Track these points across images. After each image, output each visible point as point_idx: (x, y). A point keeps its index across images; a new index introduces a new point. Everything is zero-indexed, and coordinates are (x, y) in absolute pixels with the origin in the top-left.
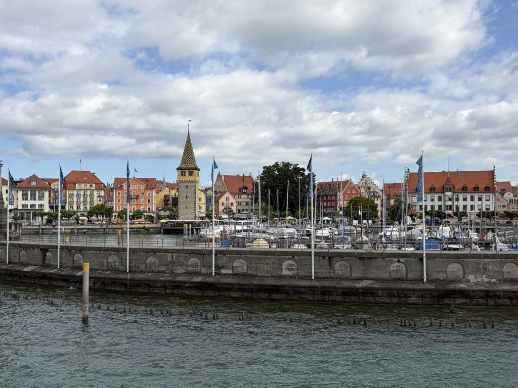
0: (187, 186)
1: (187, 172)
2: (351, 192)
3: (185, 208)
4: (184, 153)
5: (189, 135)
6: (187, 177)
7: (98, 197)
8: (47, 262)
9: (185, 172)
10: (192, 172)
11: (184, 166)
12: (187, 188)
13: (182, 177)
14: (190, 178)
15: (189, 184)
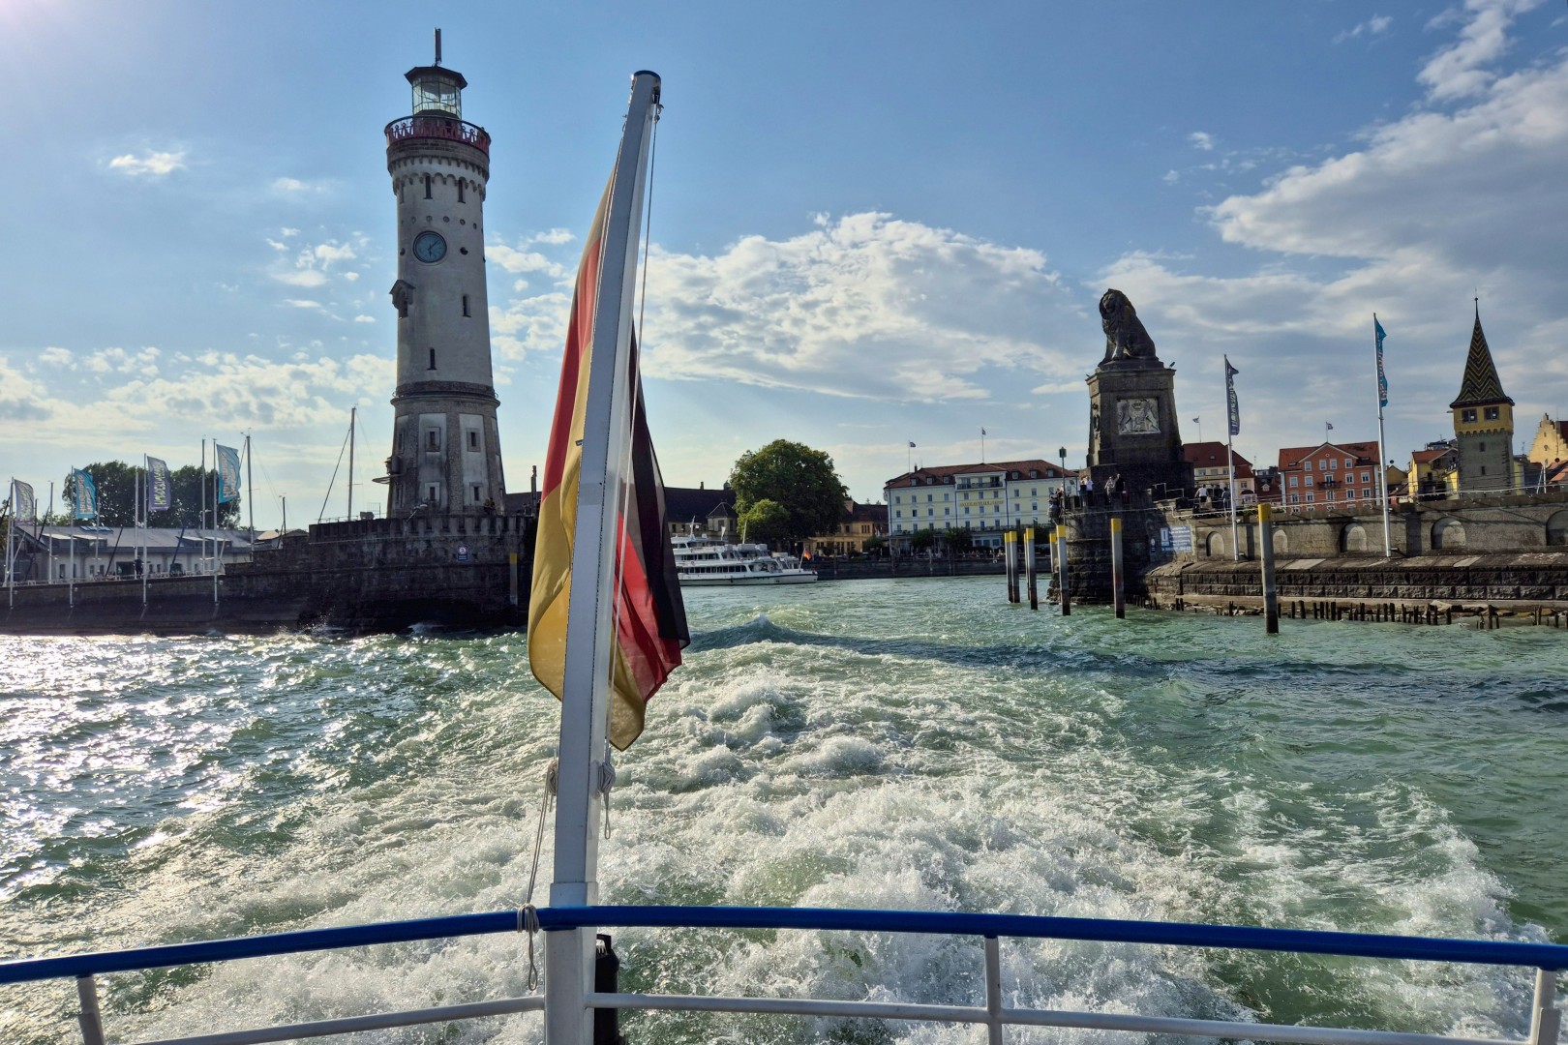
0: (1482, 445)
1: (1480, 410)
4: (1467, 367)
5: (1478, 322)
6: (1482, 424)
7: (1243, 493)
8: (1350, 547)
9: (1474, 413)
10: (1496, 410)
11: (1469, 398)
12: (1483, 450)
13: (1467, 425)
14: (1491, 425)
15: (1487, 440)
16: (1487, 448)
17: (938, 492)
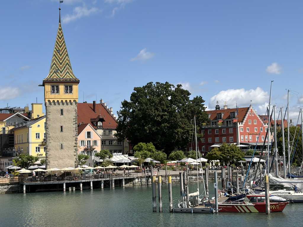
0: (62, 110)
2: (253, 123)
3: (59, 148)
6: (62, 95)
9: (58, 87)
10: (71, 87)
11: (55, 77)
12: (62, 114)
13: (53, 95)
14: (68, 97)
15: (65, 107)
16: (64, 113)
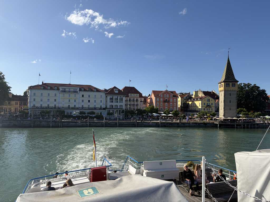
1: (231, 84)
3: (229, 109)
5: (228, 59)
7: (140, 102)
14: (233, 88)
16: (231, 95)
17: (52, 93)
